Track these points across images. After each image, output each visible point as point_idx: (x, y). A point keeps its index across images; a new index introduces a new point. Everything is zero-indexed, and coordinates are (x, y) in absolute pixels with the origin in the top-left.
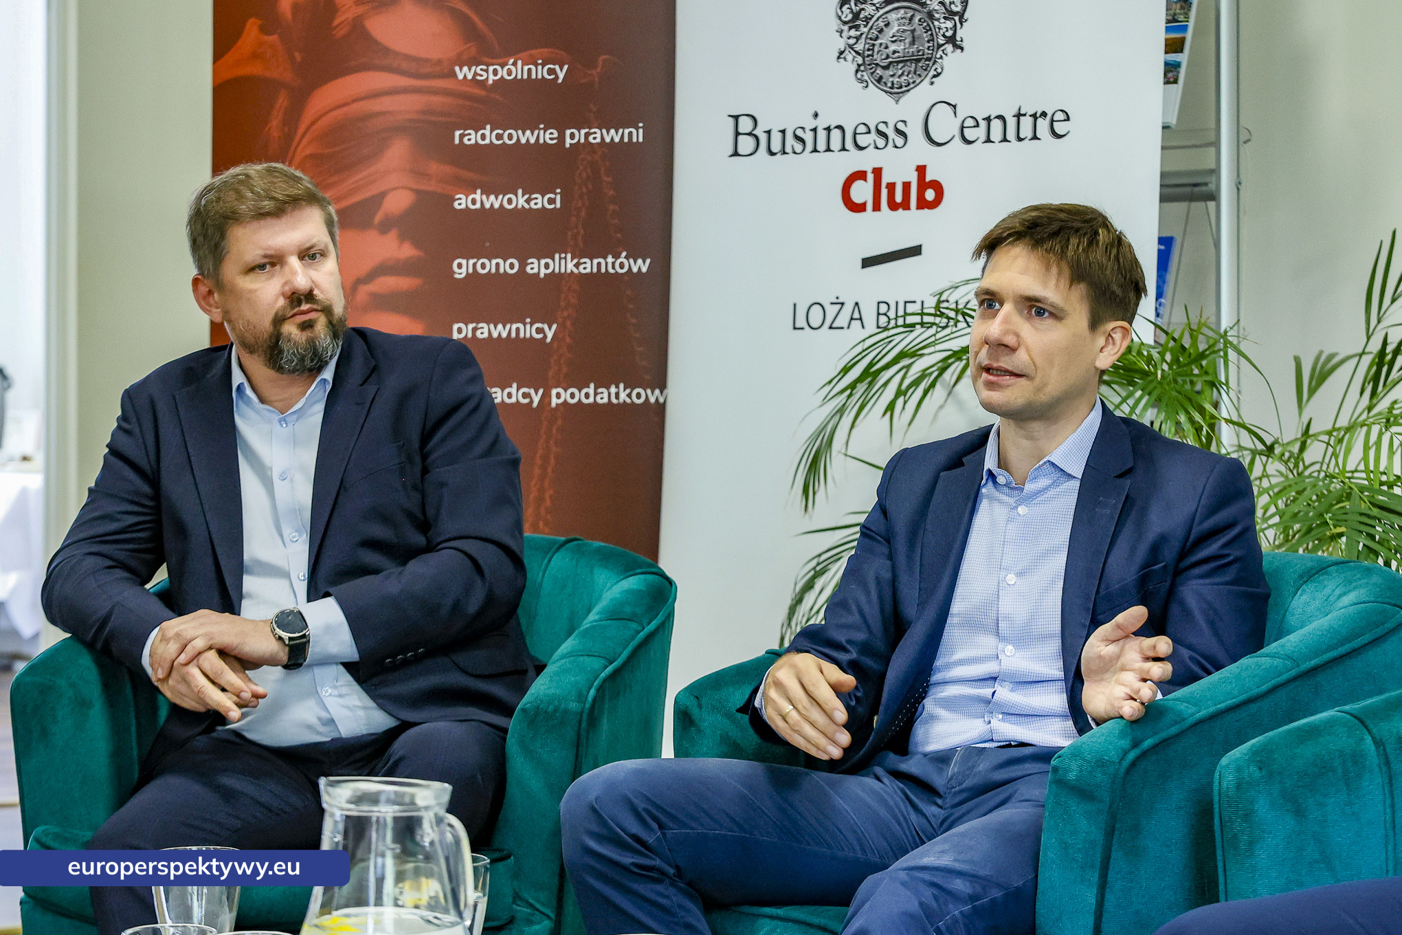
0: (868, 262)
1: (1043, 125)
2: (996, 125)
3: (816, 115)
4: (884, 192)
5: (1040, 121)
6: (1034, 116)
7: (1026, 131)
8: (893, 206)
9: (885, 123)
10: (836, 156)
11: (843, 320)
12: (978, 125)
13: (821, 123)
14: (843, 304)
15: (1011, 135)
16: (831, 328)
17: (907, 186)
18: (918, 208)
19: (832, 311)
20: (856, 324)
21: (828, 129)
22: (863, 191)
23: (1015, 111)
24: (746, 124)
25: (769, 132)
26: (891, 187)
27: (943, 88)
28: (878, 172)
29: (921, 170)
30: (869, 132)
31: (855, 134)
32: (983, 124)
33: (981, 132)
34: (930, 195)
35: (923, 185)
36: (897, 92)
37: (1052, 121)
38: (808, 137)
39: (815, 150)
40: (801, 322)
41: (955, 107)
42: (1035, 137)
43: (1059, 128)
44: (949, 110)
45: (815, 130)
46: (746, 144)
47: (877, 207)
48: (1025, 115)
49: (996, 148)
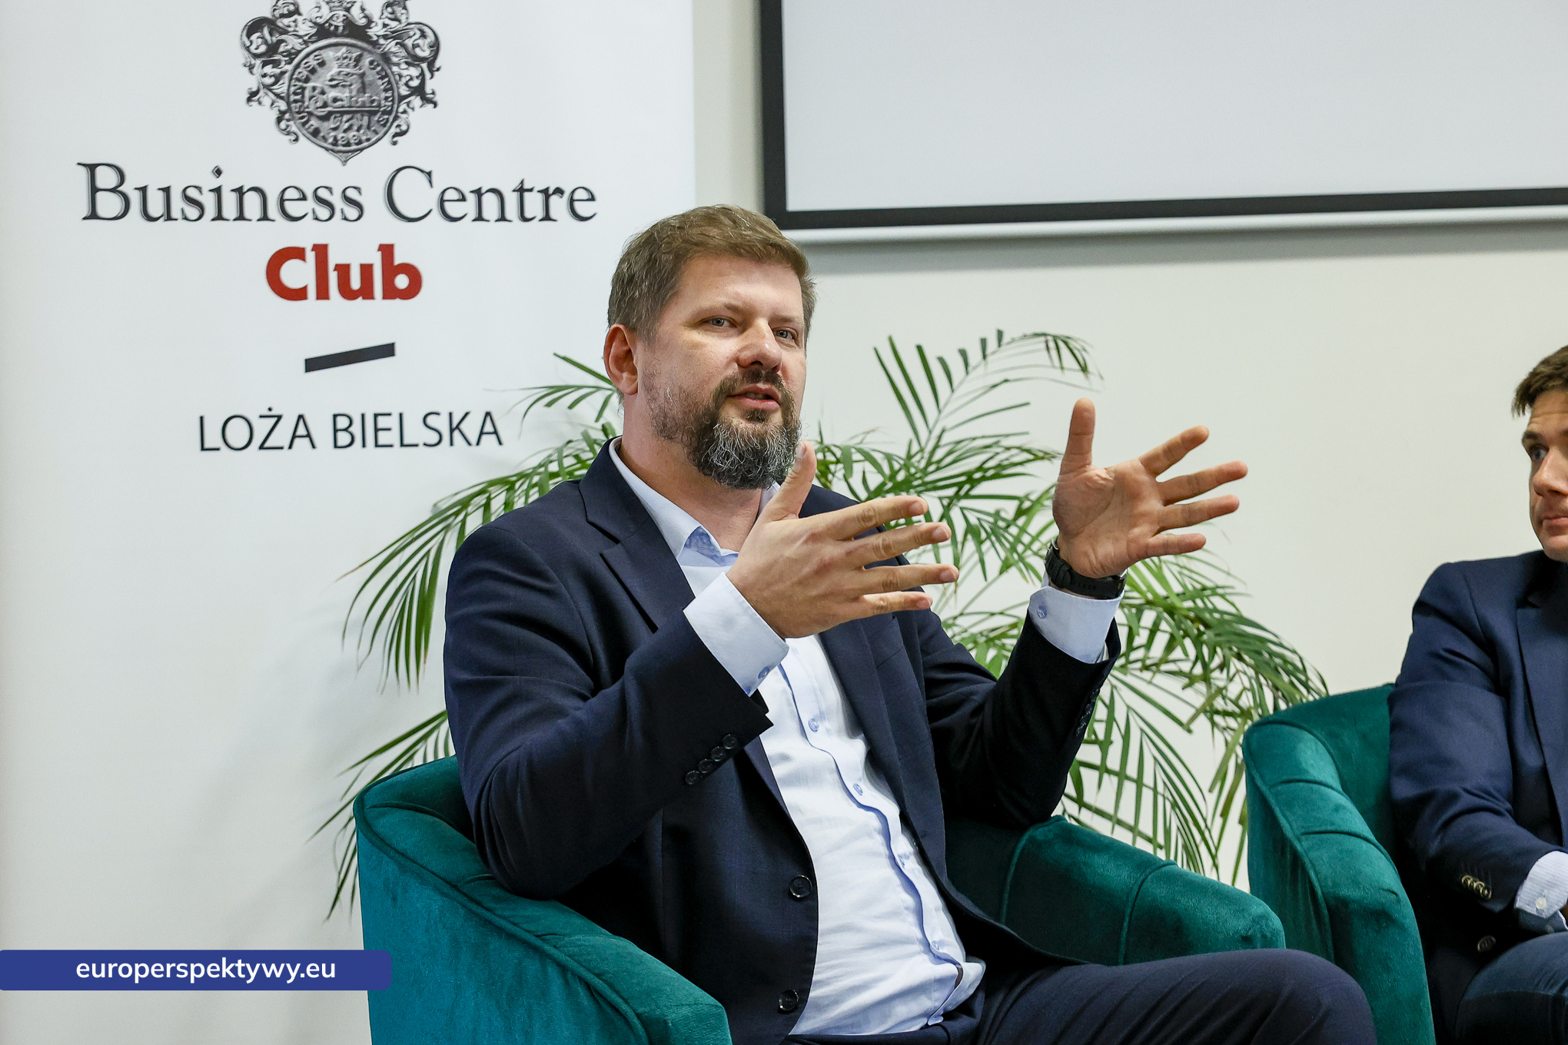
0: (314, 364)
1: (558, 205)
2: (490, 203)
3: (218, 172)
4: (333, 277)
5: (554, 200)
6: (545, 192)
8: (347, 293)
9: (329, 189)
10: (253, 228)
11: (281, 436)
12: (463, 199)
13: (228, 183)
14: (279, 418)
15: (512, 210)
16: (261, 447)
17: (366, 270)
18: (385, 297)
19: (262, 428)
20: (302, 444)
21: (240, 192)
22: (299, 274)
23: (516, 184)
24: (106, 178)
25: (143, 190)
26: (343, 270)
27: (407, 150)
28: (321, 251)
29: (387, 251)
30: (304, 198)
31: (282, 201)
32: (472, 199)
33: (469, 207)
34: (402, 281)
35: (391, 269)
36: (345, 150)
37: (572, 201)
38: (209, 201)
39: (219, 217)
40: (213, 438)
41: (429, 174)
42: (547, 217)
43: (582, 208)
44: (423, 178)
45: (218, 191)
46: (109, 204)
47: (323, 294)
48: (531, 190)
49: (491, 228)
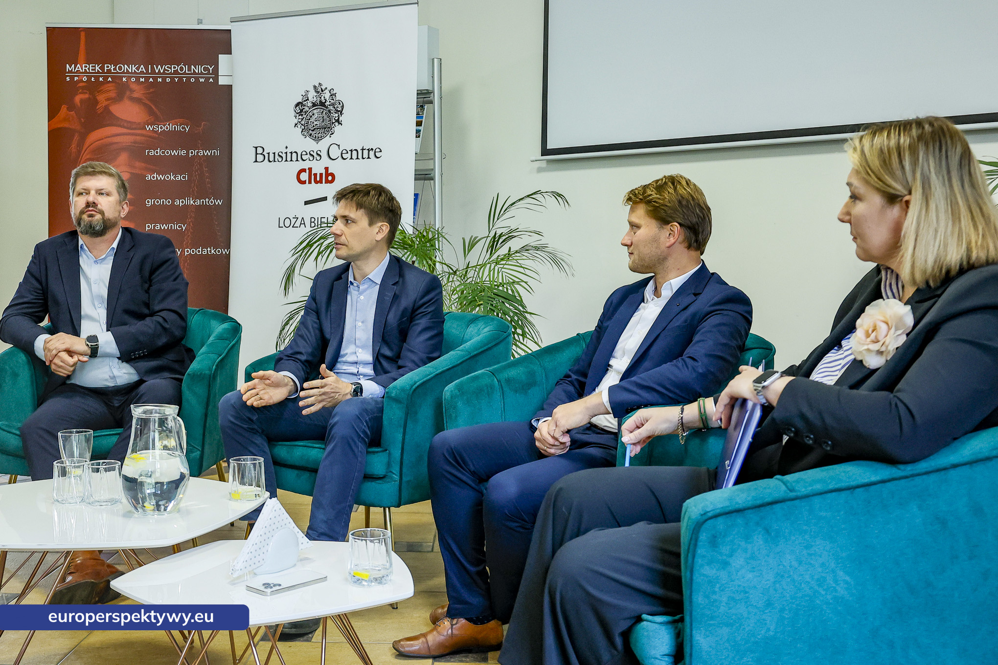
0: (306, 203)
1: (372, 153)
2: (354, 153)
3: (287, 147)
4: (313, 177)
5: (370, 152)
6: (368, 150)
7: (365, 155)
8: (316, 182)
9: (313, 151)
10: (294, 163)
11: (297, 224)
12: (348, 153)
13: (289, 151)
14: (298, 218)
15: (360, 156)
16: (293, 227)
17: (321, 175)
18: (325, 183)
19: (293, 221)
20: (303, 226)
21: (291, 153)
22: (304, 176)
23: (361, 148)
24: (260, 150)
25: (269, 153)
26: (315, 175)
27: (334, 139)
28: (310, 169)
29: (327, 169)
30: (307, 154)
31: (302, 155)
32: (349, 152)
33: (349, 155)
34: (330, 178)
35: (327, 174)
36: (317, 139)
37: (375, 152)
38: (284, 156)
39: (286, 161)
40: (282, 225)
41: (339, 146)
42: (369, 158)
43: (378, 155)
44: (337, 147)
45: (286, 153)
46: (260, 158)
47: (310, 182)
48: (365, 149)
49: (355, 161)
